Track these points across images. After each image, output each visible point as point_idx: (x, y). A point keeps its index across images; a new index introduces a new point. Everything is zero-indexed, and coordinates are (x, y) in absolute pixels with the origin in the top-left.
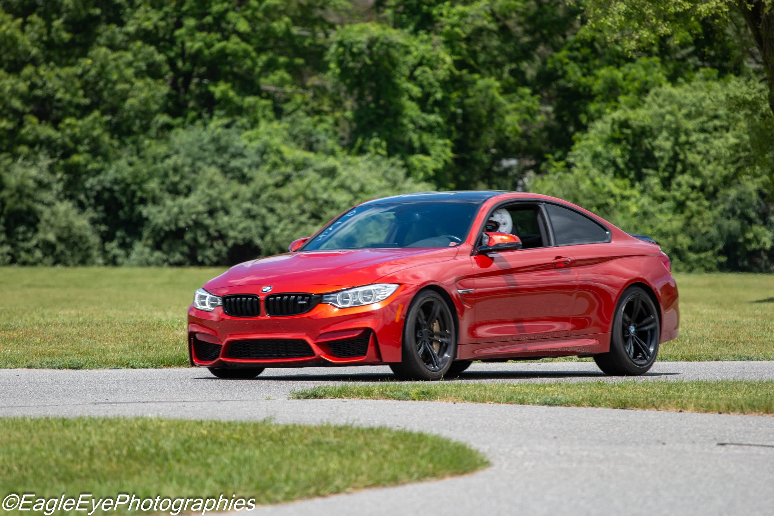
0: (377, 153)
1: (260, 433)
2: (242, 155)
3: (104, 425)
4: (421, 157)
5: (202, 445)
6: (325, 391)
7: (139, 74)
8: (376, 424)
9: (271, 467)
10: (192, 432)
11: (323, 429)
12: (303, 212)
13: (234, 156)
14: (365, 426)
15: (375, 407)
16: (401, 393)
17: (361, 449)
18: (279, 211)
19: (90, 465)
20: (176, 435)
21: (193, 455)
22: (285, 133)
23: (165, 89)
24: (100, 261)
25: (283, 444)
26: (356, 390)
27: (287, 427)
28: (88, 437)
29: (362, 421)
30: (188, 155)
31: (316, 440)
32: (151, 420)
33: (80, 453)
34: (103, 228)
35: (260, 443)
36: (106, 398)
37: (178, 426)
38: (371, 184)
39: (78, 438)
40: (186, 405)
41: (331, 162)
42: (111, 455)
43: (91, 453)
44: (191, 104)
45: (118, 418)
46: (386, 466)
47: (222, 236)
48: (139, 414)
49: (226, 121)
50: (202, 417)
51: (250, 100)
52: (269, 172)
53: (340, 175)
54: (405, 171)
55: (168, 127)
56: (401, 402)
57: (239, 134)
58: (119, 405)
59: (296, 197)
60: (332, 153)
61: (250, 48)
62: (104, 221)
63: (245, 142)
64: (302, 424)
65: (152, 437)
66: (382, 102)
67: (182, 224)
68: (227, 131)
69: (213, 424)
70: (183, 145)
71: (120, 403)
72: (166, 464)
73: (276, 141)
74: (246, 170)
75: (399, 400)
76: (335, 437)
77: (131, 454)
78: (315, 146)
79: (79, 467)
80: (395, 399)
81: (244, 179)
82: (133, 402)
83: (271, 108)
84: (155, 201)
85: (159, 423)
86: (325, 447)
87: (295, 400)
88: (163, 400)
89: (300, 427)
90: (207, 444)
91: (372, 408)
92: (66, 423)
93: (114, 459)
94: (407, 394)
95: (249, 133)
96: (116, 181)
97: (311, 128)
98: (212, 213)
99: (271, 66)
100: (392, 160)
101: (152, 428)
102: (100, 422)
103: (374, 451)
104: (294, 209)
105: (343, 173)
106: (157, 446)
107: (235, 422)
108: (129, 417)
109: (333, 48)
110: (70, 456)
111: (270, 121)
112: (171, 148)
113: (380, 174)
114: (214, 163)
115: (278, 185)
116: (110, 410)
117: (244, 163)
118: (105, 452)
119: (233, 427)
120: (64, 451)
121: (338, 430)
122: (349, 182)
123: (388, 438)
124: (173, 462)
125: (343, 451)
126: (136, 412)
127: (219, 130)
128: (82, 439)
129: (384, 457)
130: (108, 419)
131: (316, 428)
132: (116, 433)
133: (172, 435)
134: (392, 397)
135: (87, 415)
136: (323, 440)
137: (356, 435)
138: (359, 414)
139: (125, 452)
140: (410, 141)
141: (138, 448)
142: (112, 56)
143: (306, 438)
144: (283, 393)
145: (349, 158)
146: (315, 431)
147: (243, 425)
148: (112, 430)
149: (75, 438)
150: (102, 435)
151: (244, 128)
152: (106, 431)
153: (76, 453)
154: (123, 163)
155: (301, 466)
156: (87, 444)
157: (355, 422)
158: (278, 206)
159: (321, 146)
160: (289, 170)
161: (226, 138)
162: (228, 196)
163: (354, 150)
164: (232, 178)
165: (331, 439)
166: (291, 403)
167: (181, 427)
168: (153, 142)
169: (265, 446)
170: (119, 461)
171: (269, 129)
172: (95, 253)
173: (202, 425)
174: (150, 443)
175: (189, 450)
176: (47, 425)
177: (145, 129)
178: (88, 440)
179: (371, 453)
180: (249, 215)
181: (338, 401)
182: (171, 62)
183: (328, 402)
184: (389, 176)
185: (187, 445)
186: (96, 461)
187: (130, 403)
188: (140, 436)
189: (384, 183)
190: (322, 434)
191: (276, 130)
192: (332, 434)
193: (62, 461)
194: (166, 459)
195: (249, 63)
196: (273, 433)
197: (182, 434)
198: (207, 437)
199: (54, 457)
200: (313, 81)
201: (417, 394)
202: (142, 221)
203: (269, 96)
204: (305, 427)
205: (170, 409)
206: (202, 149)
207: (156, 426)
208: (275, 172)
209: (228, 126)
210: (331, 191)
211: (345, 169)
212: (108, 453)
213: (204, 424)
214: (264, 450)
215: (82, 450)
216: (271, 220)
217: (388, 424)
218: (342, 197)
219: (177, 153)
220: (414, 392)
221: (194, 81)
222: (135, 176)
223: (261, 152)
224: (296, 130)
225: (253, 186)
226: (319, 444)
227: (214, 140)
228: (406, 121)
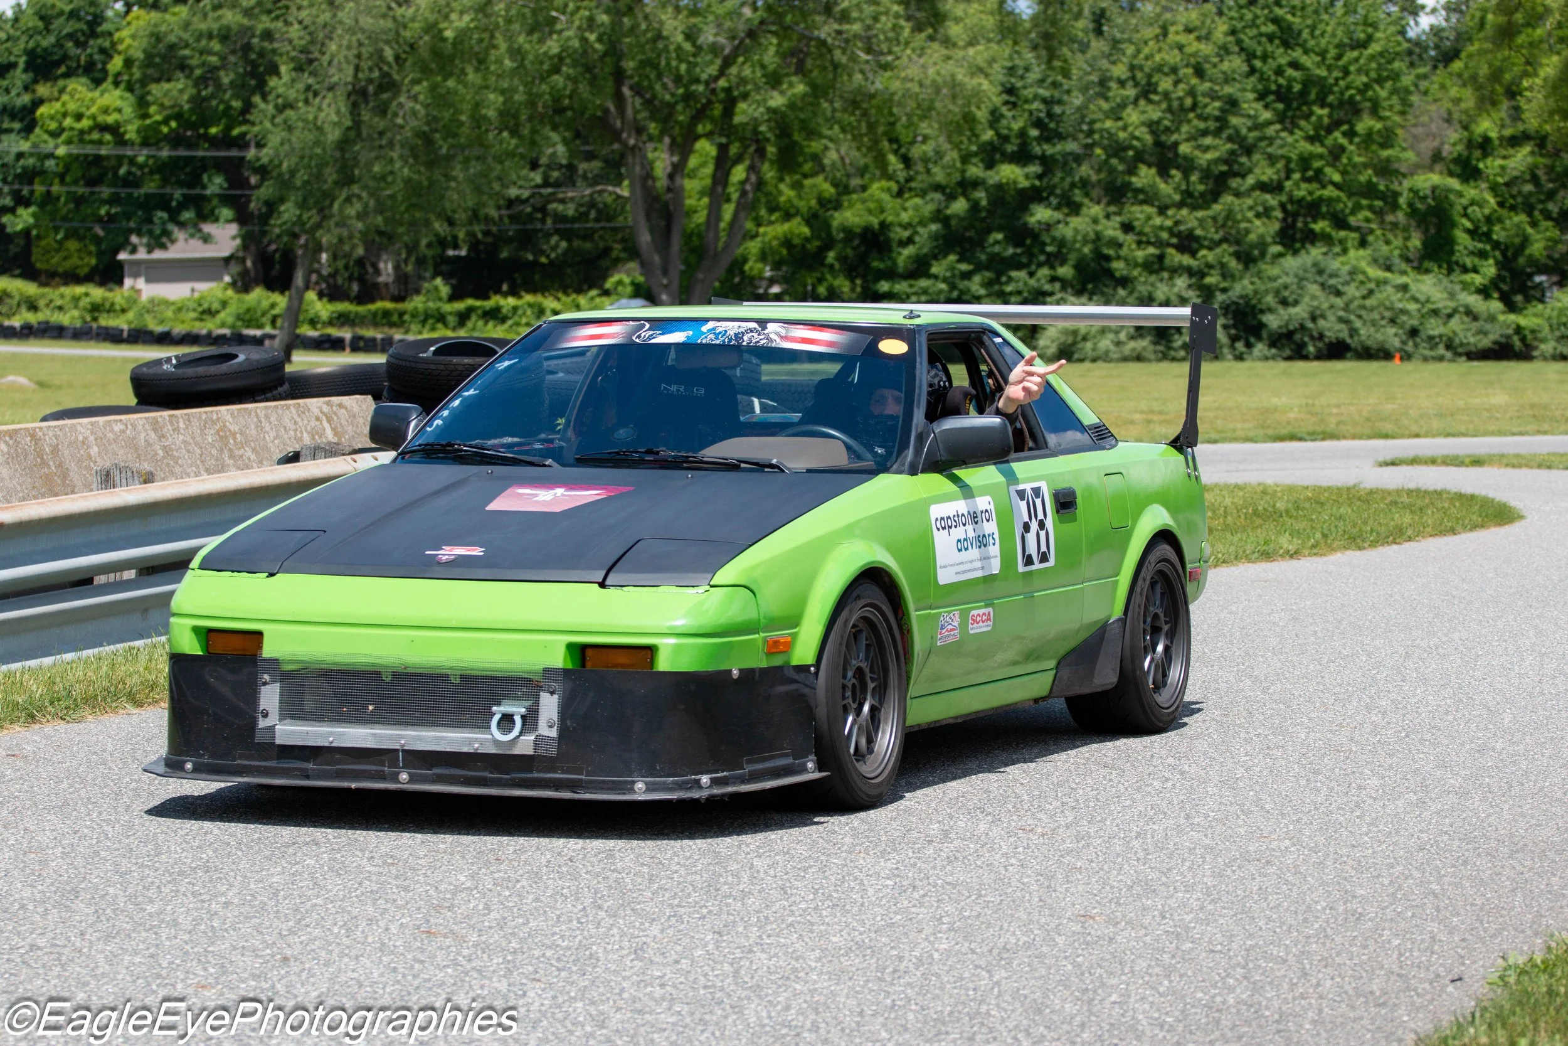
4: (1474, 275)
5: (1307, 505)
7: (1258, 216)
8: (1439, 487)
11: (1398, 492)
12: (1383, 318)
13: (1331, 276)
14: (1431, 488)
17: (1427, 507)
23: (1276, 226)
24: (1230, 357)
34: (1233, 332)
41: (1404, 279)
44: (1298, 236)
47: (1321, 336)
49: (1324, 250)
51: (1342, 234)
55: (1280, 255)
59: (1378, 306)
60: (1404, 273)
61: (1342, 194)
62: (1234, 326)
67: (1291, 327)
73: (1363, 264)
74: (1340, 287)
77: (1256, 513)
81: (1338, 293)
84: (1270, 310)
95: (1341, 259)
96: (1241, 297)
98: (1314, 319)
99: (1357, 208)
100: (1452, 278)
104: (1376, 315)
105: (1413, 287)
109: (1405, 194)
111: (1357, 249)
114: (1315, 282)
115: (1364, 298)
121: (1410, 492)
122: (1418, 295)
142: (1237, 201)
147: (1339, 489)
151: (1338, 254)
153: (1214, 512)
154: (1246, 282)
158: (1363, 313)
159: (1394, 268)
160: (1372, 286)
162: (1325, 306)
165: (1405, 499)
172: (1226, 351)
175: (1298, 508)
177: (1263, 254)
180: (1341, 320)
181: (1410, 468)
182: (1283, 206)
189: (1445, 295)
195: (1341, 205)
200: (1390, 218)
202: (1262, 325)
203: (1357, 229)
206: (1305, 271)
209: (1325, 254)
216: (1358, 324)
218: (1412, 307)
219: (1287, 274)
220: (1467, 460)
221: (1301, 219)
222: (1256, 292)
223: (1353, 273)
224: (1377, 254)
225: (1345, 298)
226: (1396, 503)
227: (1315, 264)
228: (1461, 248)
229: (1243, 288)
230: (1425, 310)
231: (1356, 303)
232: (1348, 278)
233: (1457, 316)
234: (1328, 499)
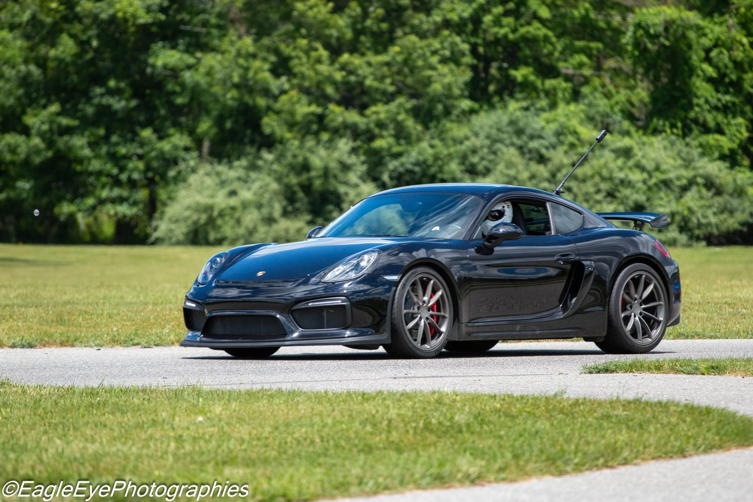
0: (673, 133)
1: (551, 407)
2: (540, 137)
3: (402, 398)
4: (716, 136)
5: (494, 418)
6: (616, 365)
7: (444, 61)
8: (665, 397)
9: (561, 439)
10: (485, 405)
11: (613, 403)
12: (598, 191)
13: (532, 137)
14: (654, 400)
15: (665, 381)
16: (690, 368)
17: (649, 422)
18: (575, 189)
19: (388, 437)
20: (470, 408)
21: (486, 428)
22: (582, 115)
23: (466, 75)
25: (574, 418)
26: (647, 364)
27: (577, 400)
28: (386, 410)
29: (652, 395)
30: (488, 137)
31: (605, 413)
32: (447, 395)
33: (379, 425)
35: (551, 416)
36: (405, 373)
37: (473, 399)
38: (666, 163)
39: (377, 411)
40: (482, 380)
41: (627, 142)
42: (409, 427)
43: (389, 425)
44: (492, 87)
45: (415, 392)
46: (672, 438)
48: (436, 388)
49: (525, 104)
50: (496, 392)
51: (550, 83)
52: (566, 152)
53: (636, 155)
54: (700, 150)
55: (470, 112)
56: (691, 376)
57: (537, 115)
58: (418, 379)
59: (592, 176)
60: (627, 133)
61: (550, 34)
63: (543, 123)
64: (592, 397)
65: (447, 410)
66: (678, 83)
68: (524, 113)
69: (506, 398)
70: (482, 128)
71: (419, 377)
72: (460, 436)
73: (574, 123)
74: (544, 151)
75: (689, 374)
76: (624, 410)
77: (427, 427)
78: (611, 128)
79: (378, 439)
80: (684, 373)
81: (542, 160)
82: (431, 377)
83: (570, 91)
85: (454, 397)
86: (614, 420)
87: (587, 375)
88: (460, 375)
89: (590, 401)
90: (500, 417)
91: (661, 383)
92: (365, 396)
93: (411, 431)
94: (697, 369)
95: (547, 115)
96: (417, 164)
97: (608, 110)
99: (569, 51)
100: (688, 140)
101: (447, 401)
102: (398, 395)
103: (662, 424)
104: (589, 187)
105: (638, 153)
106: (452, 418)
107: (527, 396)
108: (425, 392)
109: (630, 31)
110: (369, 428)
111: (568, 103)
112: (472, 131)
113: (674, 153)
114: (513, 144)
116: (409, 384)
117: (541, 145)
118: (402, 425)
119: (525, 401)
120: (364, 423)
121: (628, 404)
122: (644, 162)
123: (675, 411)
124: (467, 435)
125: (631, 424)
126: (433, 386)
127: (518, 114)
128: (380, 412)
129: (671, 430)
130: (407, 394)
131: (605, 401)
132: (413, 407)
133: (467, 409)
134: (682, 372)
135: (386, 389)
136: (611, 413)
137: (644, 408)
138: (649, 388)
139: (421, 424)
140: (705, 121)
141: (434, 421)
142: (418, 43)
143: (595, 411)
144: (576, 368)
145: (645, 139)
146: (604, 404)
147: (535, 399)
148: (410, 404)
149: (374, 412)
150: (400, 408)
151: (543, 110)
152: (404, 404)
153: (374, 425)
154: (424, 145)
155: (589, 439)
156: (385, 418)
157: (645, 396)
158: (573, 184)
159: (616, 127)
160: (585, 150)
161: (525, 120)
162: (525, 176)
163: (650, 131)
164: (530, 159)
165: (620, 412)
166: (583, 377)
167: (475, 400)
168: (454, 126)
169: (556, 419)
170: (415, 433)
171: (566, 112)
173: (495, 399)
174: (445, 415)
175: (482, 422)
176: (349, 399)
177: (447, 112)
178: (387, 413)
179: (659, 426)
181: (628, 376)
182: (474, 49)
183: (620, 376)
184: (684, 155)
185: (479, 419)
186: (394, 433)
187: (428, 377)
188: (436, 410)
189: (679, 162)
190: (611, 407)
191: (574, 113)
192: (621, 408)
193: (362, 433)
194: (460, 431)
195: (549, 47)
196: (564, 406)
197: (477, 408)
198: (500, 410)
199: (354, 429)
200: (610, 63)
201: (706, 368)
203: (568, 79)
204: (595, 401)
205: (466, 383)
206: (501, 131)
207: (451, 399)
208: (572, 153)
209: (527, 109)
210: (627, 171)
211: (640, 149)
212: (406, 426)
213: (497, 398)
214: (555, 422)
215: (381, 423)
217: (677, 398)
218: (636, 176)
219: (476, 135)
220: (703, 367)
221: (495, 65)
222: (436, 158)
223: (559, 134)
224: (592, 112)
225: (550, 166)
226: (608, 417)
227: (512, 123)
228: (701, 101)
229: (420, 153)
230: (653, 181)
231: (564, 171)
232: (554, 140)
233: (694, 189)
234: (520, 412)
